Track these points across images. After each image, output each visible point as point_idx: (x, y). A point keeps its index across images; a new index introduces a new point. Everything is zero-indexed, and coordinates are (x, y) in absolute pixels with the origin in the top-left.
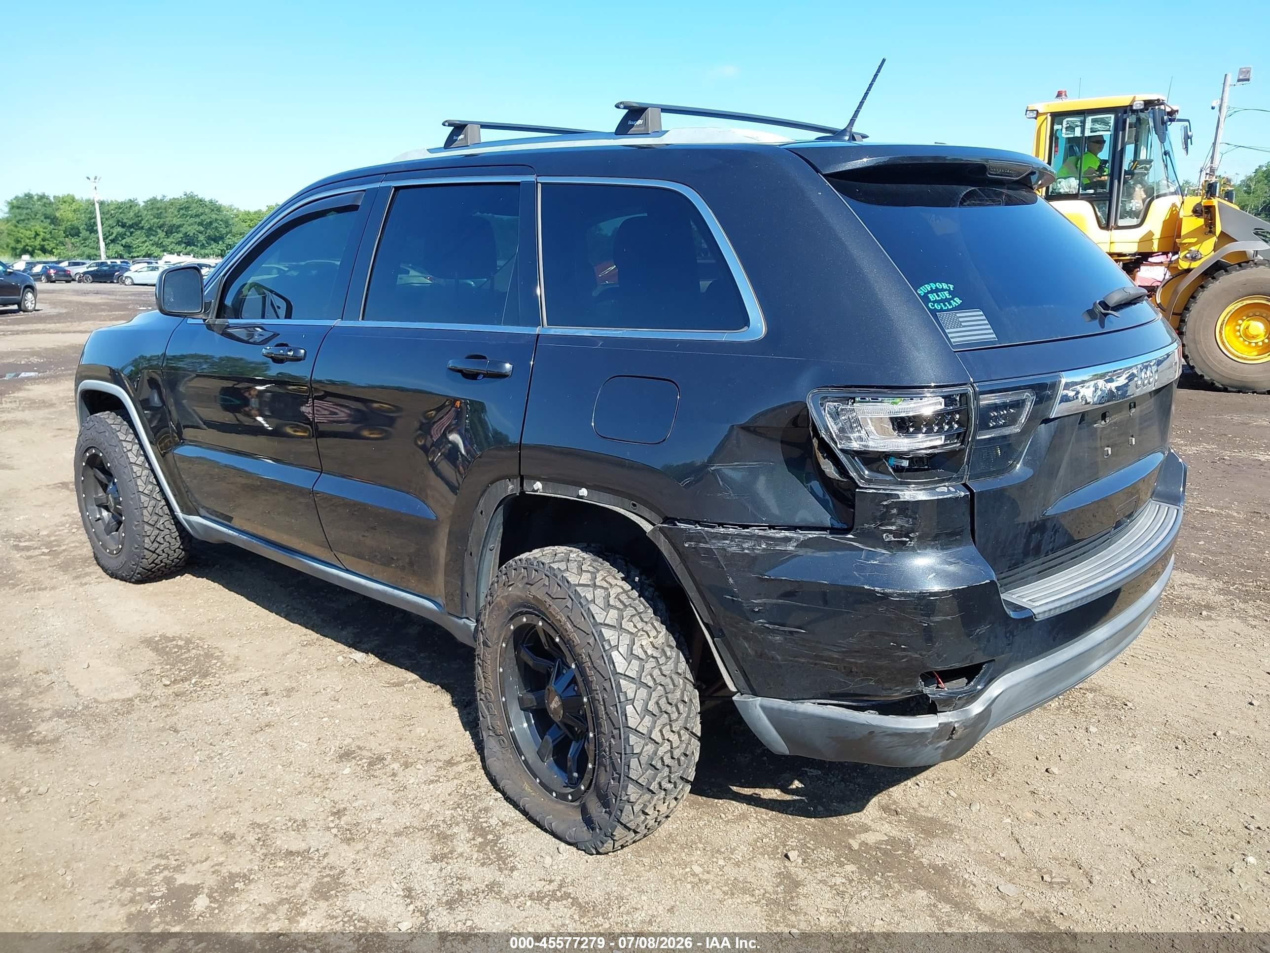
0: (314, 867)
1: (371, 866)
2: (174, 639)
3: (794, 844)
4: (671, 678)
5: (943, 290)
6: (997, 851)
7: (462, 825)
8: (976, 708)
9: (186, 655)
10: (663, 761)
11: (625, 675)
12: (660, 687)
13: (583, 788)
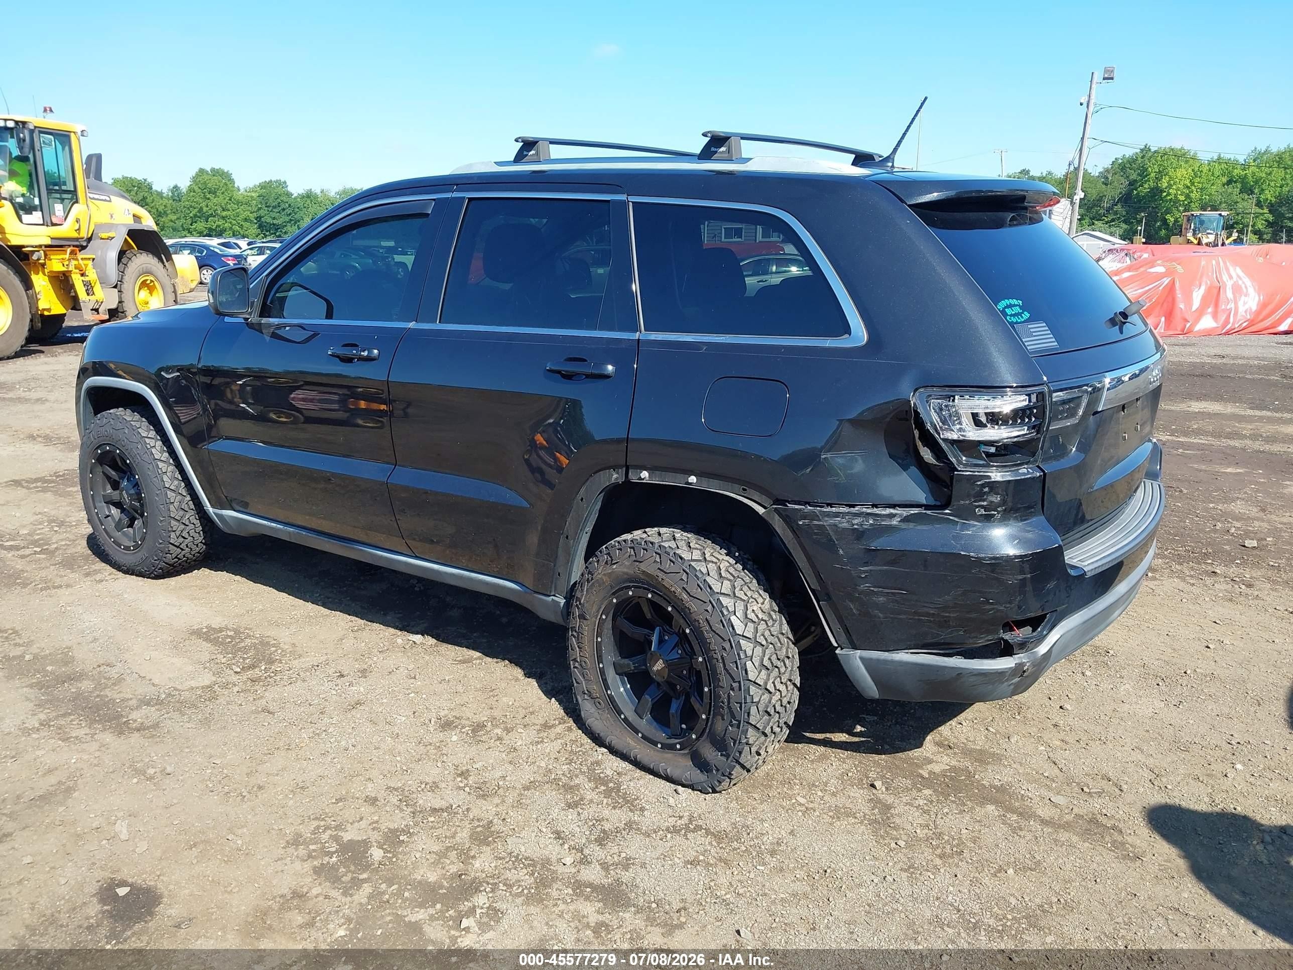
0: (462, 820)
1: (515, 816)
2: (221, 630)
3: (875, 776)
4: (778, 637)
5: (1015, 305)
6: (1041, 772)
7: (581, 777)
8: (1043, 649)
9: (243, 644)
10: (775, 709)
11: (743, 636)
12: (771, 646)
13: (694, 736)
